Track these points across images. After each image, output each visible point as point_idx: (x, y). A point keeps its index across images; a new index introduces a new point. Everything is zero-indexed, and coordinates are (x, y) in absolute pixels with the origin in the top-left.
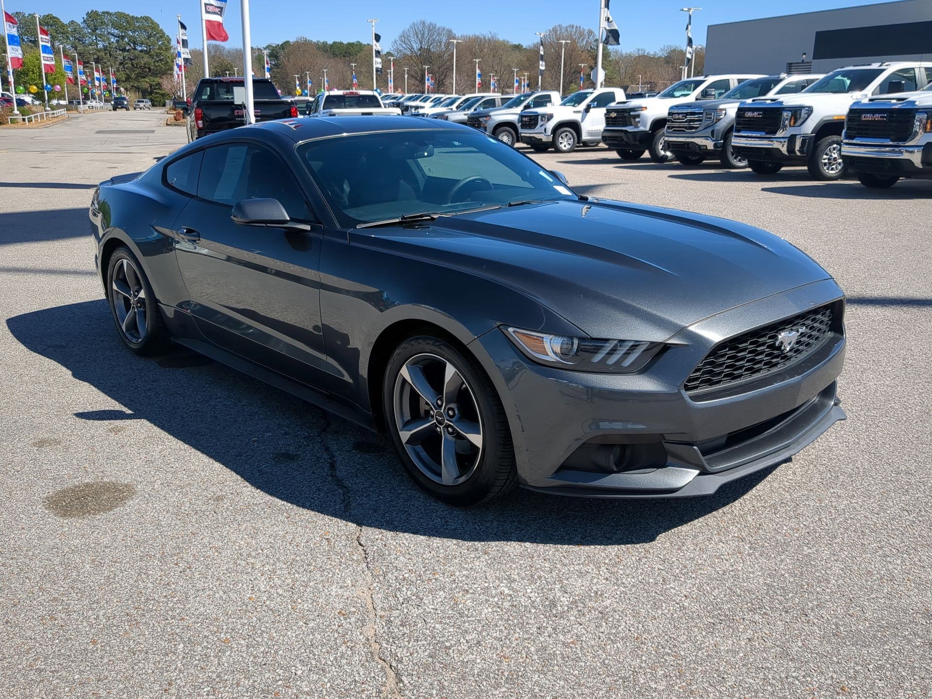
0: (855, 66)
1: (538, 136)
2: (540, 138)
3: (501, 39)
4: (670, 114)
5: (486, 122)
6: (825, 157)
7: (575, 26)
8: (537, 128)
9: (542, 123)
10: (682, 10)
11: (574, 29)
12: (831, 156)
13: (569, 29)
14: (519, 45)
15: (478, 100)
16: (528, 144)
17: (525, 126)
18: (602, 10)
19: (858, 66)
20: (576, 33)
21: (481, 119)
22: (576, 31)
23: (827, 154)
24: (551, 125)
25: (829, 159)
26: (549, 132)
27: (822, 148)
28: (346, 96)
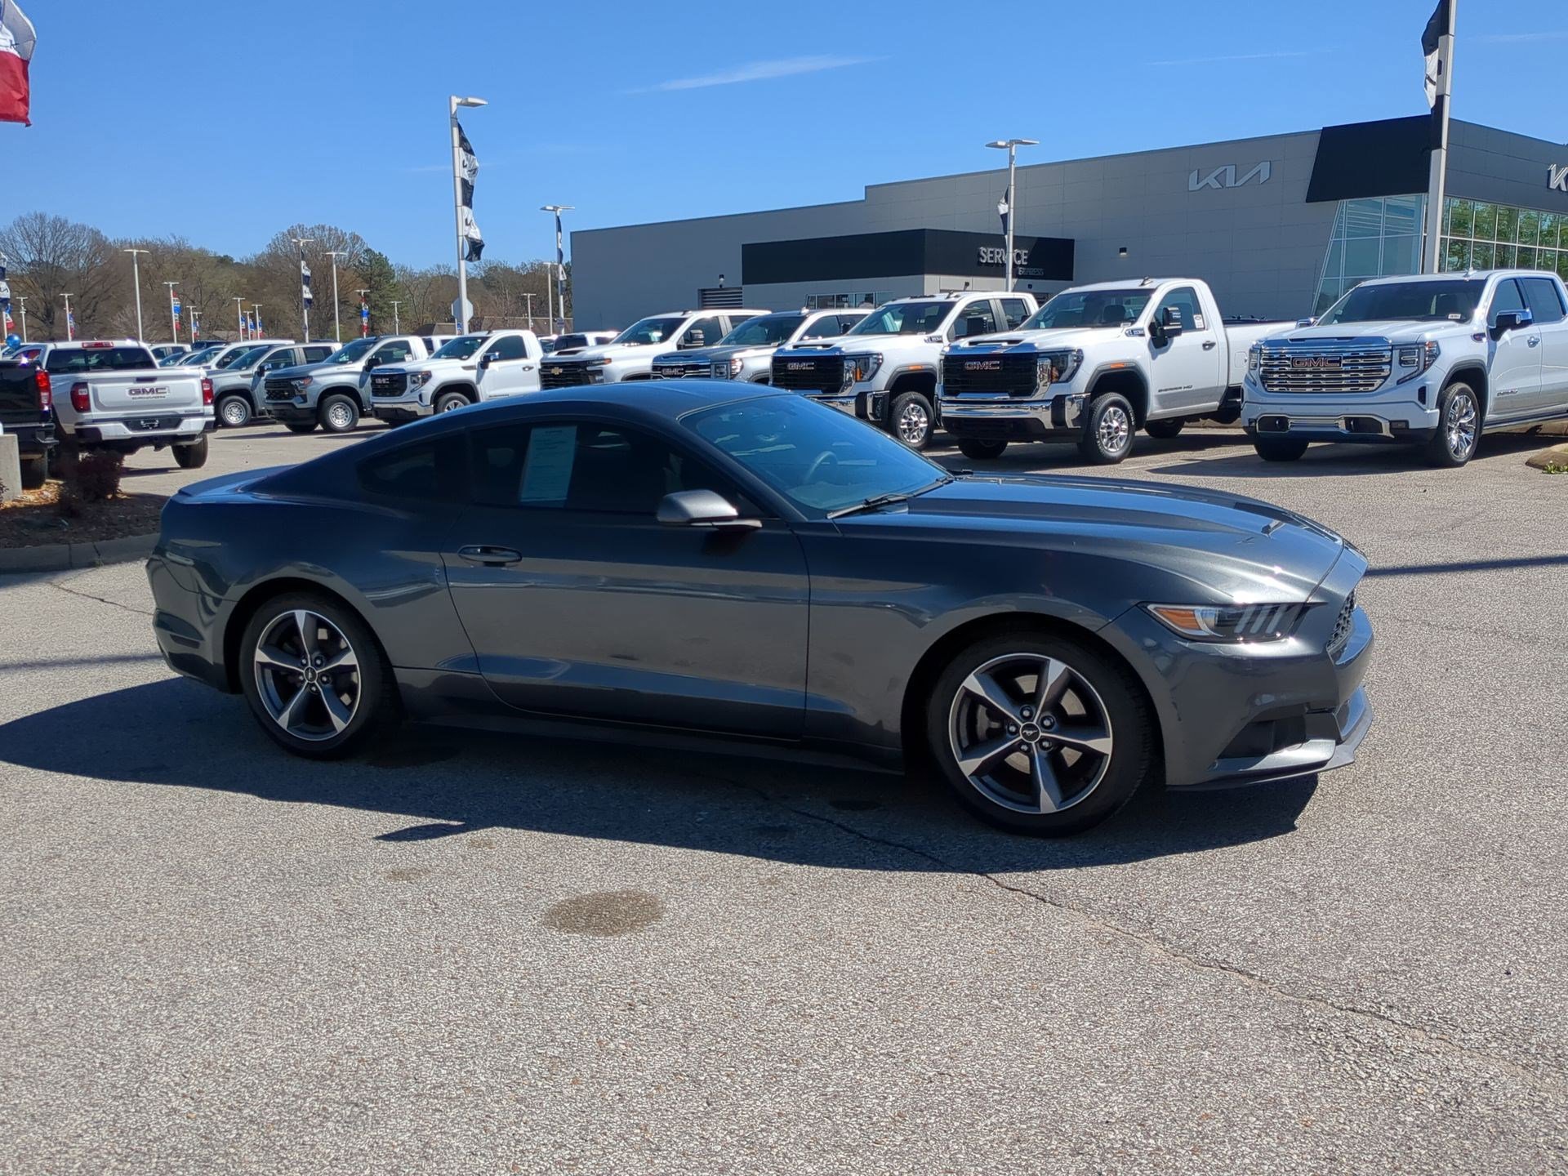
0: (912, 298)
1: (406, 407)
2: (412, 409)
3: (195, 248)
4: (655, 368)
5: (305, 386)
6: (903, 421)
7: (327, 227)
8: (405, 393)
9: (413, 386)
10: (544, 209)
11: (327, 233)
12: (911, 419)
13: (317, 232)
14: (226, 256)
15: (261, 351)
16: (386, 421)
17: (378, 391)
18: (459, 208)
19: (916, 297)
20: (329, 238)
21: (293, 383)
22: (330, 234)
23: (905, 417)
24: (429, 389)
25: (909, 424)
26: (427, 400)
27: (898, 409)
28: (89, 349)
